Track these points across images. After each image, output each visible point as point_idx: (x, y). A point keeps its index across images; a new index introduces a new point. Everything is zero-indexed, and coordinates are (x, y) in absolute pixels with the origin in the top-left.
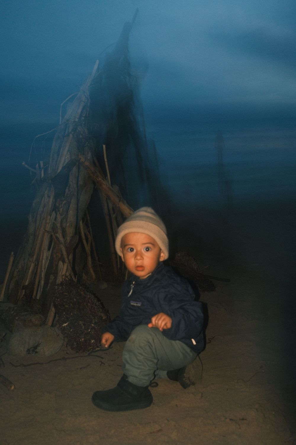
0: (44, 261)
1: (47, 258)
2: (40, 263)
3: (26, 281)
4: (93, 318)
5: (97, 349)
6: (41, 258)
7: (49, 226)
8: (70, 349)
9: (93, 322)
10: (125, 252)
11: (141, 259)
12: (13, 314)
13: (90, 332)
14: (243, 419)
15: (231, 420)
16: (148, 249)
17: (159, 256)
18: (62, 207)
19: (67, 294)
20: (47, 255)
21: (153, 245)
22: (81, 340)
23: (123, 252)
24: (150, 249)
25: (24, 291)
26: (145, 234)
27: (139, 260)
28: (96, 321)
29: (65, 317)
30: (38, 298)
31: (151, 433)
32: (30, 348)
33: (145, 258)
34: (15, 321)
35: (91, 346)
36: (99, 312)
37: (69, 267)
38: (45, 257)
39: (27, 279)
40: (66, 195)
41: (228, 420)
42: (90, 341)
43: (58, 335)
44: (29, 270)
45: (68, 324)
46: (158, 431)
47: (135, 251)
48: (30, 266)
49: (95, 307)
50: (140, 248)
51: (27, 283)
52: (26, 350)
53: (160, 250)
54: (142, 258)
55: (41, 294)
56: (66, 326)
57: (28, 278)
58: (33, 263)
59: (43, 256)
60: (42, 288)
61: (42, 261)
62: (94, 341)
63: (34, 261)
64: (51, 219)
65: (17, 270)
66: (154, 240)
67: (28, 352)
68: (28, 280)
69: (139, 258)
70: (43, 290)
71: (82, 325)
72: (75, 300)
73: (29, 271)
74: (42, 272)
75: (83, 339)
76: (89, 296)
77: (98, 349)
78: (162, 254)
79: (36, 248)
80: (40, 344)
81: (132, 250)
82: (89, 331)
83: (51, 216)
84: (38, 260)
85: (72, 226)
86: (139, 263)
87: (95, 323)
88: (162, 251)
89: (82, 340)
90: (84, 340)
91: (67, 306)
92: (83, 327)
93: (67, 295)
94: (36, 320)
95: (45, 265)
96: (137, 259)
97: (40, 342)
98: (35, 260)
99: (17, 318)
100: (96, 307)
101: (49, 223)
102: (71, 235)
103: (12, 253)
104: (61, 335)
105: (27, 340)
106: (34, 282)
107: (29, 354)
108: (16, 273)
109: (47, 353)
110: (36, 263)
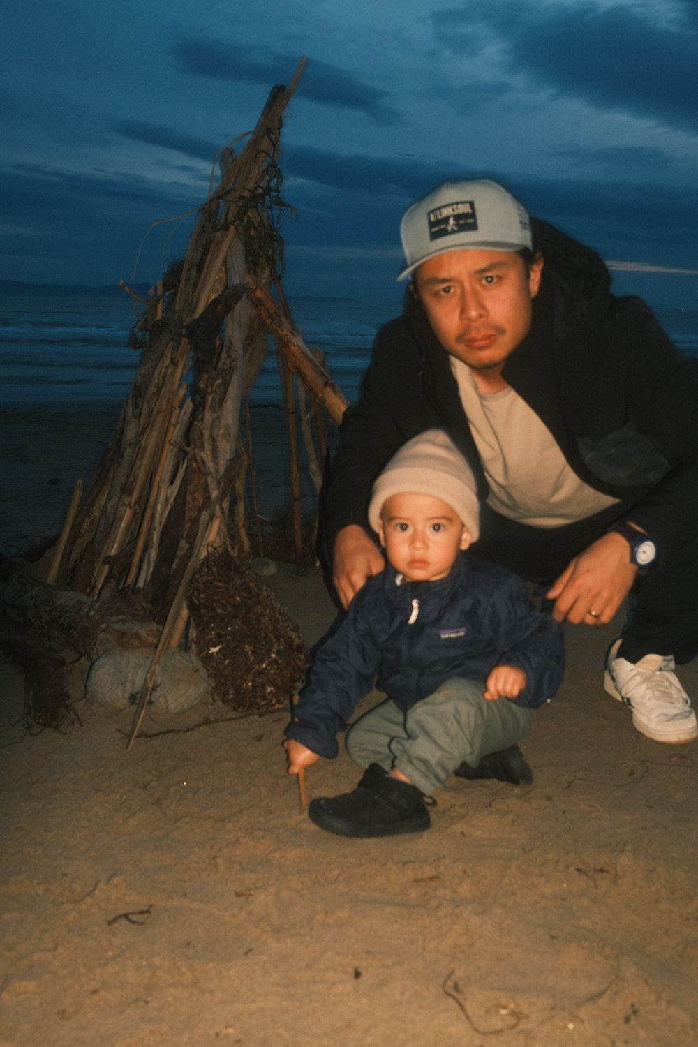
0: (159, 508)
1: (167, 500)
2: (149, 511)
3: (113, 545)
4: (275, 640)
5: (277, 706)
6: (152, 499)
7: (176, 431)
8: (220, 703)
9: (274, 650)
10: (390, 530)
11: (423, 548)
12: (93, 616)
13: (266, 669)
14: (602, 870)
15: (578, 870)
16: (437, 528)
17: (459, 541)
18: (211, 392)
19: (220, 584)
20: (167, 495)
21: (449, 520)
22: (245, 685)
23: (384, 528)
24: (442, 528)
25: (107, 568)
26: (432, 496)
27: (418, 549)
28: (281, 647)
29: (213, 633)
30: (141, 584)
31: (416, 881)
32: (137, 693)
33: (431, 545)
34: (99, 632)
35: (264, 700)
36: (288, 629)
37: (222, 526)
38: (162, 498)
39: (114, 542)
40: (220, 365)
41: (572, 869)
42: (264, 687)
43: (197, 671)
44: (121, 523)
45: (220, 649)
46: (432, 879)
47: (410, 530)
48: (124, 516)
49: (278, 619)
50: (422, 525)
51: (113, 552)
52: (127, 695)
53: (463, 526)
54: (426, 546)
55: (149, 578)
56: (217, 653)
57: (118, 539)
58: (131, 508)
59: (158, 496)
60: (152, 565)
61: (155, 507)
62: (272, 688)
63: (132, 505)
64: (181, 416)
65: (89, 520)
66: (451, 510)
67: (132, 701)
68: (116, 545)
69: (419, 545)
70: (154, 570)
71: (250, 653)
72: (238, 598)
73: (120, 526)
74: (155, 530)
75: (250, 684)
76: (265, 593)
77: (281, 706)
78: (465, 536)
79: (138, 475)
80: (158, 686)
81: (404, 527)
82: (264, 666)
83: (181, 410)
84: (144, 503)
85: (229, 435)
86: (419, 554)
87: (278, 653)
88: (465, 529)
89: (247, 684)
90: (252, 686)
91: (220, 611)
92: (252, 658)
93: (220, 587)
94: (148, 635)
95: (162, 515)
96: (415, 548)
97: (159, 682)
98: (135, 504)
99: (103, 626)
100: (280, 618)
101: (177, 423)
102: (228, 457)
103: (80, 481)
104: (203, 672)
105: (130, 675)
106: (133, 551)
107: (134, 703)
108: (85, 526)
109: (172, 706)
110: (136, 510)
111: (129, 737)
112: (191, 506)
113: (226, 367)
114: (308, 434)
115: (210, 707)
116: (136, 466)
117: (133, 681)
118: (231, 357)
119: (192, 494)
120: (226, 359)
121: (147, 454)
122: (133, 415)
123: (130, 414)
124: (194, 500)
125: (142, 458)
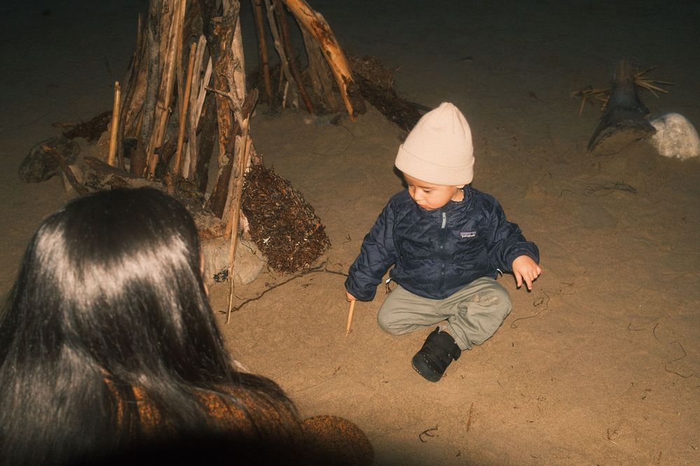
0: (193, 118)
3: (158, 139)
4: (306, 231)
9: (306, 237)
18: (225, 39)
19: (263, 195)
22: (288, 259)
25: (156, 156)
32: (218, 274)
43: (255, 253)
44: (160, 122)
45: (270, 239)
48: (161, 117)
52: (212, 276)
55: (194, 169)
56: (268, 242)
63: (166, 108)
64: (199, 49)
65: (130, 112)
67: (216, 280)
70: (197, 164)
71: (290, 240)
73: (160, 124)
75: (292, 259)
79: (166, 86)
83: (197, 44)
89: (290, 259)
95: (195, 122)
103: (117, 83)
104: (259, 253)
105: (211, 261)
106: (175, 144)
107: (218, 281)
108: (128, 116)
109: (244, 281)
110: (169, 111)
111: (227, 313)
112: (222, 125)
113: (231, 15)
114: (272, 21)
115: (267, 275)
116: (164, 79)
117: (214, 265)
118: (233, 6)
119: (222, 116)
120: (230, 8)
121: (171, 68)
122: (154, 38)
123: (152, 38)
124: (224, 120)
125: (167, 73)
